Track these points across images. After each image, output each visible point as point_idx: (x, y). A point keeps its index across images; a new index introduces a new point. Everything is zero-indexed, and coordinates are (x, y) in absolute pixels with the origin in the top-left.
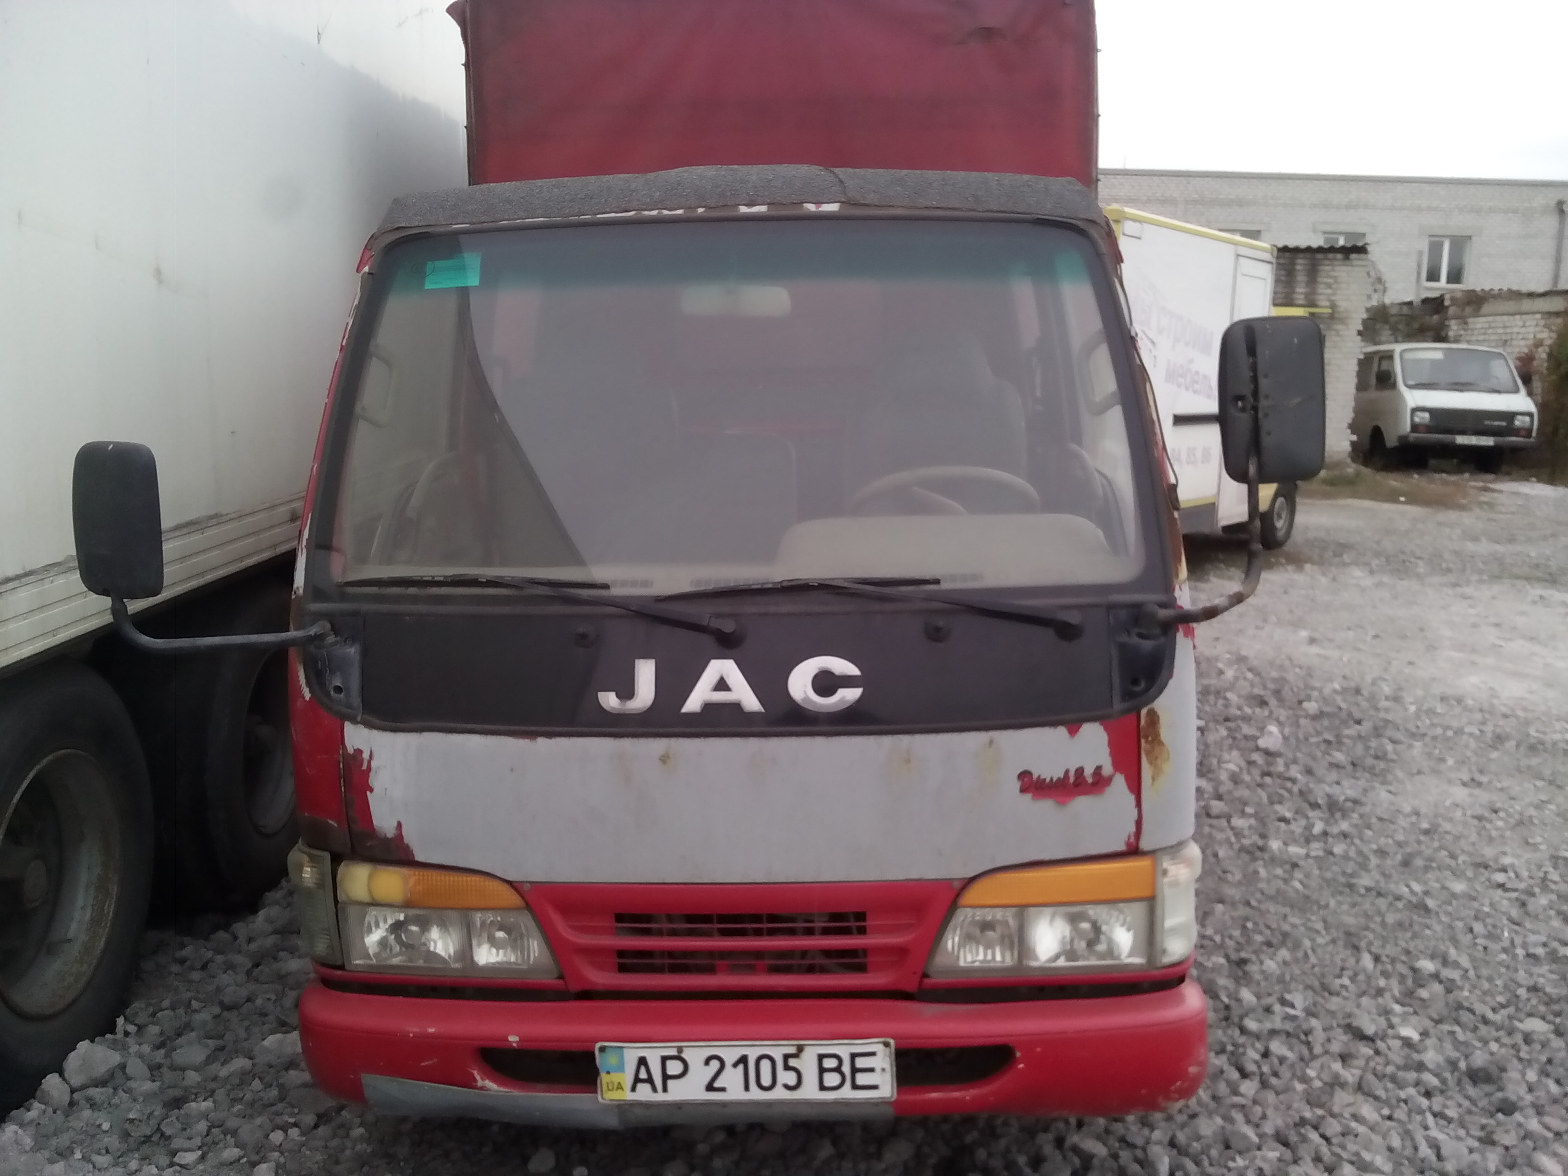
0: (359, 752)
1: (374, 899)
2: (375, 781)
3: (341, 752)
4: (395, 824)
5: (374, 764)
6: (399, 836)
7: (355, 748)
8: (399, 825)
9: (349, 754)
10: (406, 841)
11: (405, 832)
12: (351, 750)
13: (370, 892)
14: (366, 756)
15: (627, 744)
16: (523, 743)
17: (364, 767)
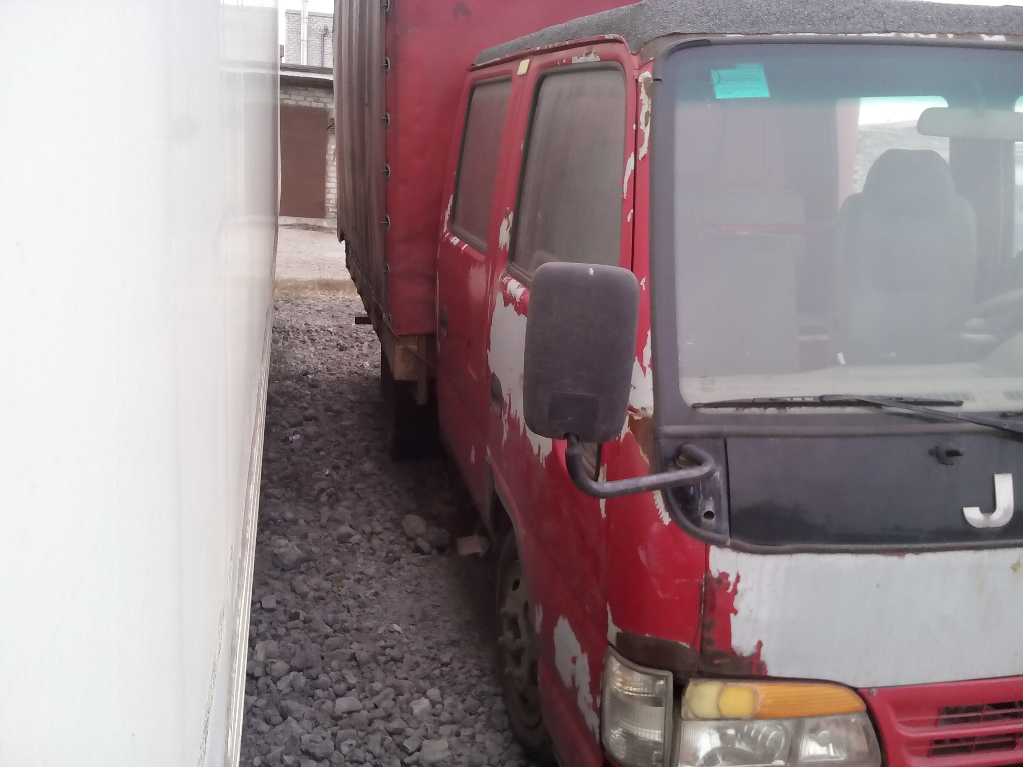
0: (725, 575)
1: (721, 715)
2: (739, 603)
3: (704, 576)
4: (755, 643)
5: (740, 586)
6: (757, 655)
7: (721, 571)
8: (760, 644)
9: (713, 578)
10: (762, 658)
11: (763, 650)
12: (715, 574)
13: (718, 708)
14: (732, 579)
15: (986, 555)
16: (893, 560)
17: (730, 590)
